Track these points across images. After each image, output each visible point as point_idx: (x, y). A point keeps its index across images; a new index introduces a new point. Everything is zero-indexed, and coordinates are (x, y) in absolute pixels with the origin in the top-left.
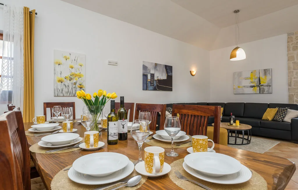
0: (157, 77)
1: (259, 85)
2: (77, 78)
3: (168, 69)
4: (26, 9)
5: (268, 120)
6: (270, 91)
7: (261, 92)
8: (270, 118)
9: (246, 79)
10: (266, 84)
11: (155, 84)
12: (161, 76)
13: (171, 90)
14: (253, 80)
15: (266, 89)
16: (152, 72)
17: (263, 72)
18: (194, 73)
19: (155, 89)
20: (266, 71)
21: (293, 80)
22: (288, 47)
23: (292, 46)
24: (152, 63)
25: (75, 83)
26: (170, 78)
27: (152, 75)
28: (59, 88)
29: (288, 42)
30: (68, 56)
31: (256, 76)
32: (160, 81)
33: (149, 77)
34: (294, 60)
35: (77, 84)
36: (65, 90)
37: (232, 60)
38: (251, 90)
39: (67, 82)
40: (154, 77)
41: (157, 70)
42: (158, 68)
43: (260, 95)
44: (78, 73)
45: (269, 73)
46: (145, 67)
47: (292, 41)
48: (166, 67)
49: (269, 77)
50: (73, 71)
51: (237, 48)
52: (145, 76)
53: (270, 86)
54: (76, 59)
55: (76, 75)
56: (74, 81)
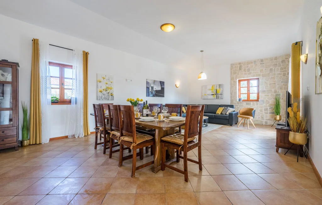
0: (155, 89)
1: (216, 94)
2: (109, 90)
3: (162, 83)
4: (84, 52)
5: (218, 114)
6: (222, 97)
7: (217, 98)
8: (220, 113)
9: (209, 90)
10: (220, 93)
11: (154, 93)
12: (158, 88)
13: (163, 96)
14: (213, 91)
15: (220, 96)
16: (152, 86)
17: (219, 86)
18: (178, 86)
19: (154, 96)
20: (220, 85)
21: (233, 91)
22: (231, 72)
23: (233, 72)
24: (152, 80)
25: (109, 93)
26: (163, 89)
27: (152, 88)
28: (100, 95)
29: (231, 69)
30: (105, 77)
31: (215, 88)
32: (157, 91)
33: (150, 88)
34: (234, 80)
35: (110, 93)
36: (103, 96)
37: (199, 79)
38: (212, 97)
39: (104, 92)
40: (153, 88)
41: (155, 84)
42: (156, 83)
43: (217, 100)
44: (110, 87)
45: (222, 87)
46: (147, 83)
47: (233, 69)
48: (161, 82)
49: (221, 89)
50: (107, 85)
51: (202, 72)
52: (148, 88)
53: (222, 94)
54: (109, 79)
55: (109, 88)
56: (108, 91)
